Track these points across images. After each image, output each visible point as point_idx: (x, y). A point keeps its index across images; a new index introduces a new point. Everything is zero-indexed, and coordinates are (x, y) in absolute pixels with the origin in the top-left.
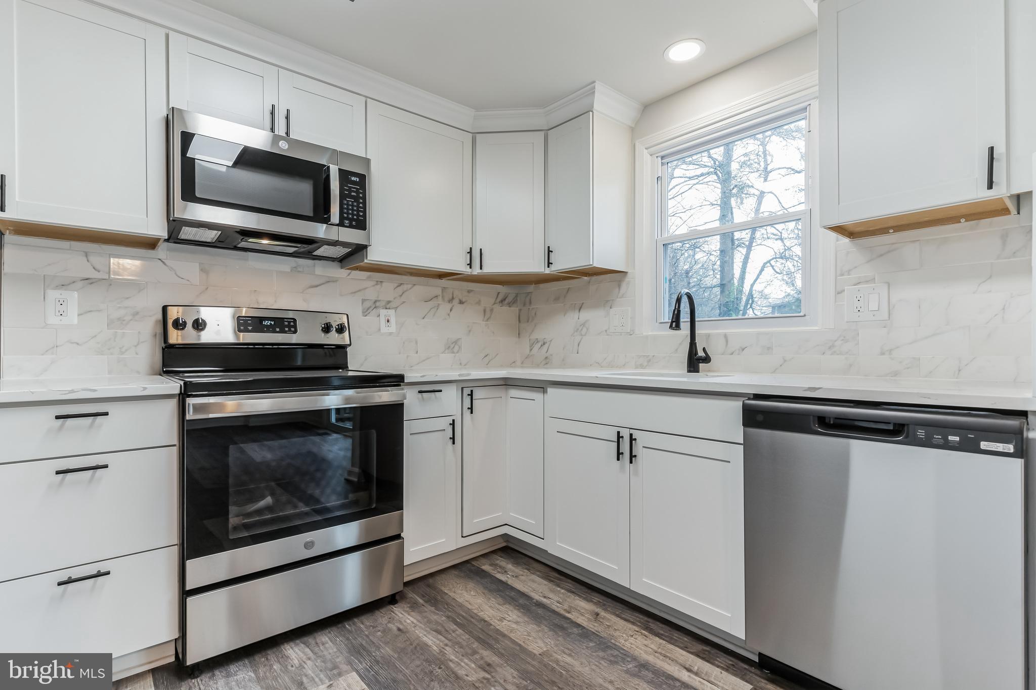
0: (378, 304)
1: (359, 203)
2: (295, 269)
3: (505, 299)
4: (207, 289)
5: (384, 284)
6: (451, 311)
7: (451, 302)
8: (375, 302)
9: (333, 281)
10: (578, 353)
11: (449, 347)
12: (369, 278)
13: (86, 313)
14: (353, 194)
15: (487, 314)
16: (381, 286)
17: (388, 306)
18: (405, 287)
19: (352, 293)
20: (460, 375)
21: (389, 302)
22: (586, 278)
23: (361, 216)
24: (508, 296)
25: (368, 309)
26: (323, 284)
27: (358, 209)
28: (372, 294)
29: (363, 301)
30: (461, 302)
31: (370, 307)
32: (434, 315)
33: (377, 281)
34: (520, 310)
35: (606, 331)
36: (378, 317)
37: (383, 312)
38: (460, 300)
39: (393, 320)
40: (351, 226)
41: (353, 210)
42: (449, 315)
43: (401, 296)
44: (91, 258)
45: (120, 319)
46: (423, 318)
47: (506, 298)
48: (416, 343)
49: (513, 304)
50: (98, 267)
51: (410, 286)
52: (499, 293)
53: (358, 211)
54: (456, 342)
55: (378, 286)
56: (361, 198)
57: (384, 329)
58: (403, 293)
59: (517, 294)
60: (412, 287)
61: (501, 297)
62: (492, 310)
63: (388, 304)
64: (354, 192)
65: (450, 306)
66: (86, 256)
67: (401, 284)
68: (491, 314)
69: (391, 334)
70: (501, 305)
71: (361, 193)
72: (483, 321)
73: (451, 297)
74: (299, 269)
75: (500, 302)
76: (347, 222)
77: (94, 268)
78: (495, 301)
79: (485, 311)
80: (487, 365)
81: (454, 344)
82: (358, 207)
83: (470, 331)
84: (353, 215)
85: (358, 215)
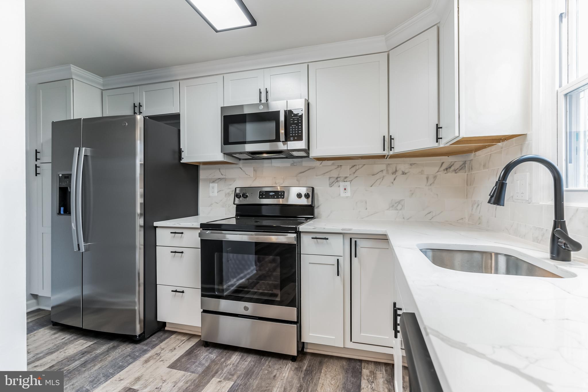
0: (339, 179)
1: (298, 126)
2: (292, 165)
3: (450, 167)
4: (256, 178)
5: (342, 167)
6: (394, 180)
7: (394, 174)
8: (337, 178)
9: (312, 169)
10: (495, 217)
11: (393, 206)
12: (333, 164)
13: (219, 191)
14: (295, 122)
15: (431, 180)
16: (341, 168)
17: (345, 180)
18: (357, 167)
19: (323, 174)
20: (342, 230)
21: (346, 177)
22: (499, 144)
23: (300, 133)
24: (453, 164)
25: (333, 183)
26: (307, 171)
27: (298, 130)
28: (335, 174)
29: (330, 178)
30: (404, 173)
31: (334, 181)
32: (380, 184)
33: (338, 165)
34: (467, 175)
35: (512, 197)
36: (339, 187)
37: (342, 184)
38: (403, 172)
39: (349, 189)
40: (294, 140)
41: (295, 131)
42: (393, 183)
43: (354, 173)
44: (221, 171)
45: (229, 194)
46: (371, 186)
47: (452, 166)
48: (366, 202)
49: (461, 169)
50: (222, 173)
51: (360, 166)
52: (443, 163)
53: (298, 131)
54: (399, 202)
55: (339, 168)
56: (300, 123)
57: (343, 194)
58: (356, 171)
59: (466, 161)
60: (363, 166)
61: (445, 166)
62: (435, 177)
63: (345, 179)
64: (296, 120)
65: (394, 176)
66: (219, 170)
67: (354, 165)
68: (435, 180)
69: (347, 197)
70: (445, 171)
71: (300, 120)
72: (426, 186)
73: (394, 170)
74: (295, 164)
75: (444, 170)
76: (292, 138)
77: (221, 174)
78: (439, 169)
79: (427, 178)
80: (430, 220)
81: (398, 203)
82: (298, 128)
83: (412, 194)
84: (295, 133)
85: (298, 133)
